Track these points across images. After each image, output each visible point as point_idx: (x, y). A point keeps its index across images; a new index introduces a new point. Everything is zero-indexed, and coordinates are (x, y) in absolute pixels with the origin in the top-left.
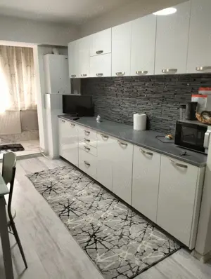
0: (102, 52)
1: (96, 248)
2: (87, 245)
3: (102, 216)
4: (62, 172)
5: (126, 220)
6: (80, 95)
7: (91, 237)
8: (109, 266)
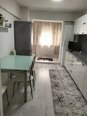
0: (85, 23)
1: (58, 103)
2: (56, 101)
3: (68, 93)
4: (62, 72)
5: (77, 98)
6: (77, 42)
7: (59, 98)
8: (59, 111)
